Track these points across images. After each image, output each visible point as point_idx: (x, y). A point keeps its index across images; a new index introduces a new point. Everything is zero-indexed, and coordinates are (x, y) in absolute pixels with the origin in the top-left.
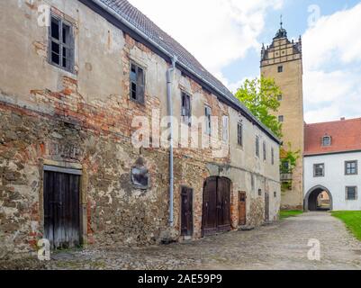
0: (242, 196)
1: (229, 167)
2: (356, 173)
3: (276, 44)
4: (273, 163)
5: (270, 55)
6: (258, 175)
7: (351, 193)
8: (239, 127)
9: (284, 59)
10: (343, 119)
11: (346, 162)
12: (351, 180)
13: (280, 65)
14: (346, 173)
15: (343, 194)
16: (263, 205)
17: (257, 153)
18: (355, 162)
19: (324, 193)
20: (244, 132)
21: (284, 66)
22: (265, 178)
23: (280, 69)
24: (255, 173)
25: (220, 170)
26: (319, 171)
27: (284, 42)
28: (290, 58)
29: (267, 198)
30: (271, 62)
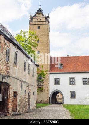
0: (15, 94)
1: (8, 76)
2: (75, 84)
3: (37, 15)
4: (33, 76)
5: (34, 20)
6: (25, 82)
7: (73, 95)
8: (16, 55)
9: (41, 23)
10: (68, 56)
11: (70, 78)
12: (73, 88)
13: (39, 25)
14: (70, 84)
15: (69, 95)
16: (27, 100)
17: (25, 70)
18: (74, 78)
19: (59, 94)
20: (18, 58)
21: (41, 26)
22: (29, 84)
23: (39, 27)
24: (23, 81)
25: (3, 78)
26: (57, 82)
27: (41, 15)
28: (44, 23)
29: (29, 96)
30: (34, 23)
